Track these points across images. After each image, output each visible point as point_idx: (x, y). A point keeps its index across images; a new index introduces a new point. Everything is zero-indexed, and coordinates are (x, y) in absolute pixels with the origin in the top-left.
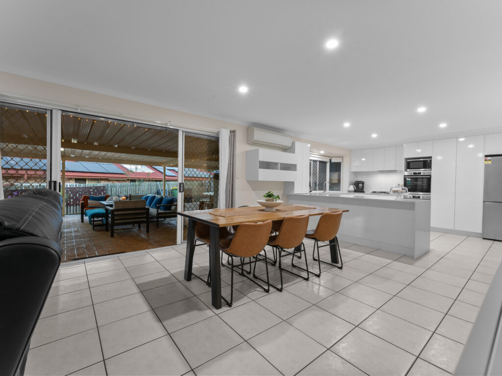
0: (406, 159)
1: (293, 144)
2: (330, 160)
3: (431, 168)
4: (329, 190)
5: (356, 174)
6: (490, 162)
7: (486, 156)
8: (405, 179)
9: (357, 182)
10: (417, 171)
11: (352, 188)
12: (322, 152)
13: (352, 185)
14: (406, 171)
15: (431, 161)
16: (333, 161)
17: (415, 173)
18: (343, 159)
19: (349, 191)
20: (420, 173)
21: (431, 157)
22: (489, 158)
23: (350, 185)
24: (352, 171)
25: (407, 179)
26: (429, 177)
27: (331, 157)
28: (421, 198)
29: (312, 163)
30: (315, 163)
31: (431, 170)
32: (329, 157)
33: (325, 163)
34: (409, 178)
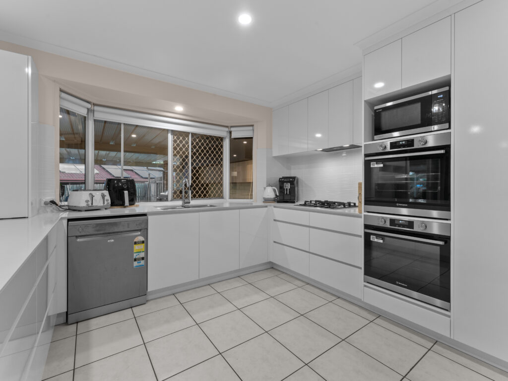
2: (230, 133)
3: (448, 121)
4: (230, 198)
5: (288, 160)
8: (367, 163)
10: (402, 137)
11: (270, 193)
14: (373, 139)
16: (234, 135)
17: (394, 145)
18: (253, 130)
19: (266, 200)
20: (410, 142)
23: (269, 185)
24: (275, 154)
25: (373, 166)
26: (442, 152)
27: (232, 127)
28: (417, 229)
29: (170, 137)
30: (184, 139)
31: (449, 128)
32: (227, 127)
33: (217, 140)
34: (377, 161)
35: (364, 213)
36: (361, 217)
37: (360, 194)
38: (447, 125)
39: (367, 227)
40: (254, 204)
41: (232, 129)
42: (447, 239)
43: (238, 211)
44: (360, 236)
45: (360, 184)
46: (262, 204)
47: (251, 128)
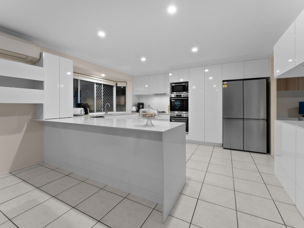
0: (172, 84)
1: (41, 55)
2: (116, 84)
3: (188, 91)
4: (116, 111)
5: (139, 96)
6: (226, 86)
7: (223, 81)
8: (171, 100)
9: (138, 103)
10: (179, 94)
11: (134, 109)
12: (103, 75)
13: (135, 106)
14: (172, 94)
15: (188, 85)
16: (118, 85)
17: (177, 96)
18: (127, 84)
19: (133, 112)
20: (181, 95)
21: (187, 82)
22: (226, 83)
23: (133, 106)
24: (135, 94)
25: (172, 100)
26: (187, 98)
27: (117, 82)
28: (182, 116)
29: (95, 86)
30: (100, 86)
31: (188, 93)
32: (115, 82)
33: (111, 87)
34: (173, 100)
35: (170, 114)
36: (169, 115)
37: (169, 108)
38: (187, 92)
39: (170, 117)
40: (126, 113)
41: (118, 83)
42: (188, 118)
43: (128, 115)
44: (169, 120)
45: (169, 106)
46: (131, 113)
47: (126, 83)
